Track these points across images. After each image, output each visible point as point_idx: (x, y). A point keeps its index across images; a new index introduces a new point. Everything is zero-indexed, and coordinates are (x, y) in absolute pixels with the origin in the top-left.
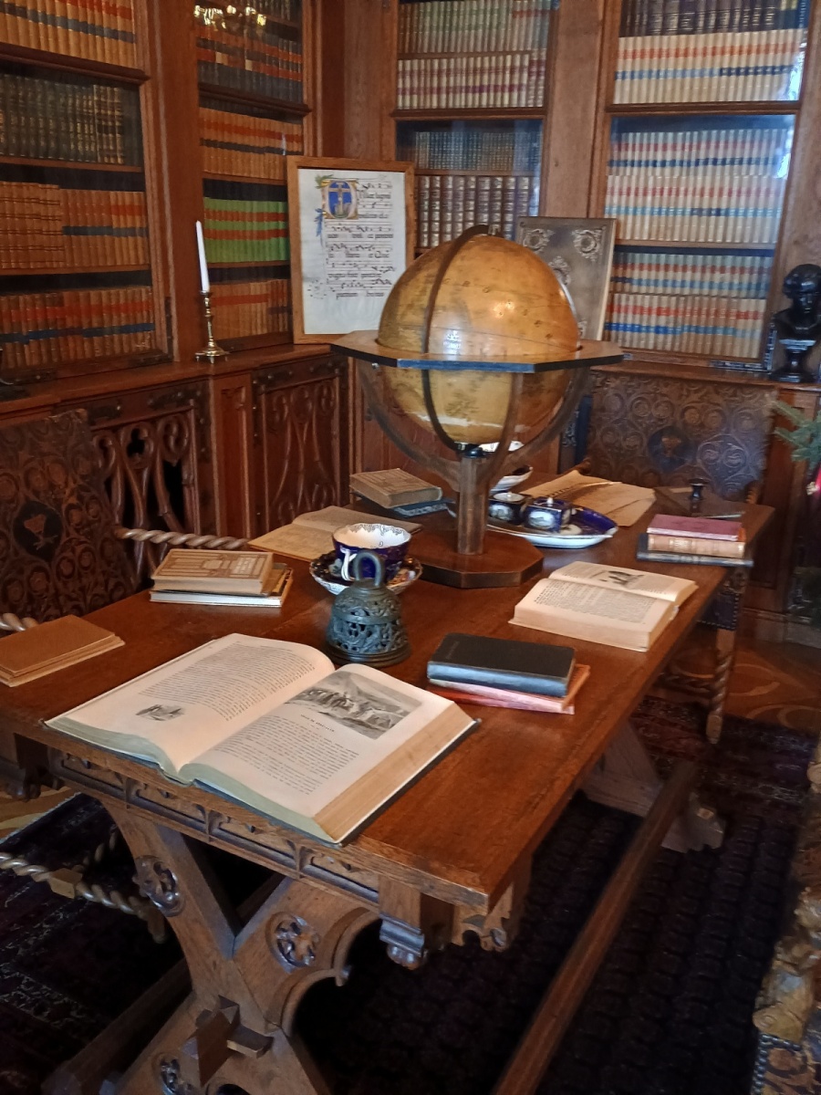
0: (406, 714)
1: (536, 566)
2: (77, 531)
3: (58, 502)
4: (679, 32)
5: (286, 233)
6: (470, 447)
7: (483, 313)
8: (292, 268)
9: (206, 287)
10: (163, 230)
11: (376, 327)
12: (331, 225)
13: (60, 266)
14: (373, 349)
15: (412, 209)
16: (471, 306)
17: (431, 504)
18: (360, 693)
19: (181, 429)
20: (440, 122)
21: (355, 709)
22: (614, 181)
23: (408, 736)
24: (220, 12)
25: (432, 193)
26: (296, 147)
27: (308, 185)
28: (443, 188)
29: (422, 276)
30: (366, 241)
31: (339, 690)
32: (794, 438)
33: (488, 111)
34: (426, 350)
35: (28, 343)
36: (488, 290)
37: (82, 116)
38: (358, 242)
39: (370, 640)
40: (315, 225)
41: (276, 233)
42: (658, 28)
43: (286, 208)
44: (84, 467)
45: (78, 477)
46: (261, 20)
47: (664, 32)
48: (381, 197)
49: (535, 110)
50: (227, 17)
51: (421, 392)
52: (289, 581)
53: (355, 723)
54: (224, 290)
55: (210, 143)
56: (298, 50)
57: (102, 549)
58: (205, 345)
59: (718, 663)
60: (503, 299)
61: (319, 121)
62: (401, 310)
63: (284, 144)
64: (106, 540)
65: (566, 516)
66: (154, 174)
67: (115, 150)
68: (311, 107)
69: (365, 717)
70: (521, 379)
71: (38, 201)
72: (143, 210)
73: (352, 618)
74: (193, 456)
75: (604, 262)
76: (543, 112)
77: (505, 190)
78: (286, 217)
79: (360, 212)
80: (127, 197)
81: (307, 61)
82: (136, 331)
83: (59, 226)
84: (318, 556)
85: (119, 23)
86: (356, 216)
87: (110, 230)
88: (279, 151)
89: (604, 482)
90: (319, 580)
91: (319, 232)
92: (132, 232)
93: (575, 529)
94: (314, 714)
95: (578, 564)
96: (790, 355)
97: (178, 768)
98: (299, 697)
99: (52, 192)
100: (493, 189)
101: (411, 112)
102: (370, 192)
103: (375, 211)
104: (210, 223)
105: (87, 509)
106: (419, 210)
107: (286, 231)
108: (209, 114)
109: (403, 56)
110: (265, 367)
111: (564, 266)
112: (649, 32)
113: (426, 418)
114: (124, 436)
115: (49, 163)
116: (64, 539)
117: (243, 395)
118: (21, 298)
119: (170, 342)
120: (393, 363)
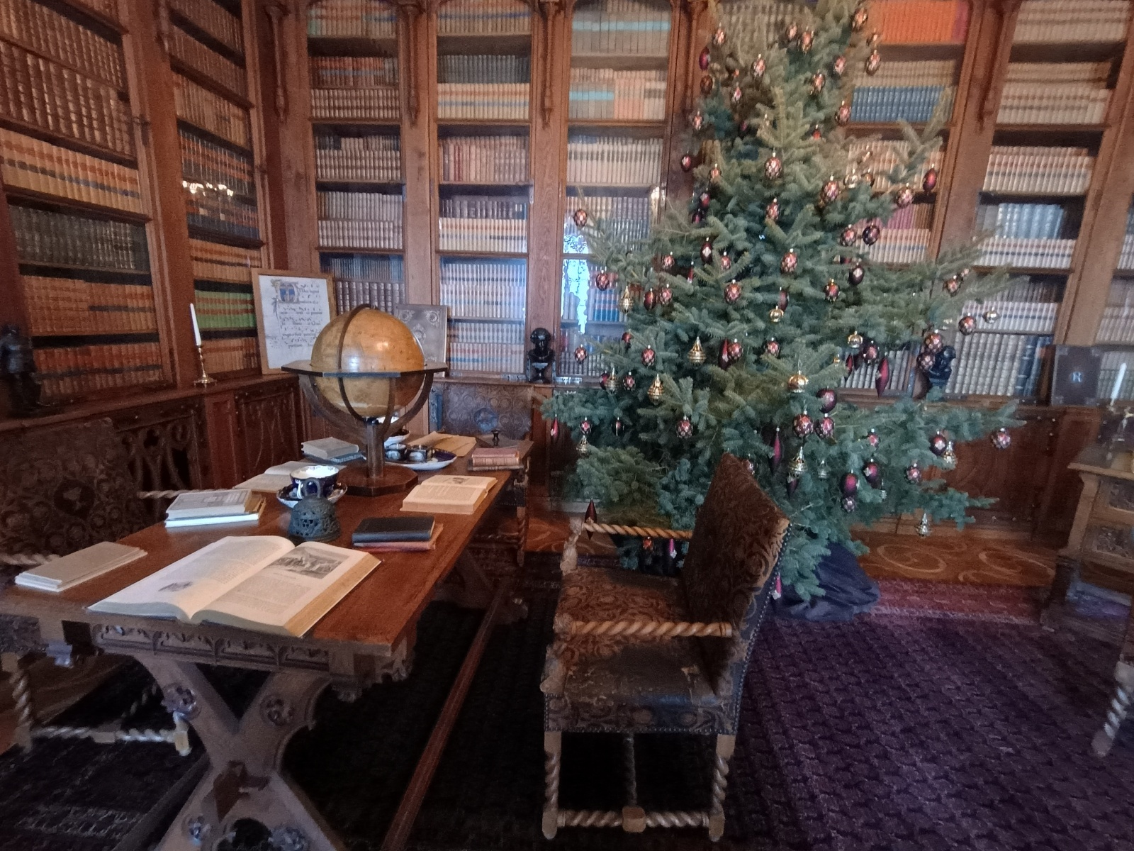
0: (340, 563)
1: (414, 479)
2: (107, 497)
3: (91, 479)
4: (469, 217)
5: (253, 311)
6: (371, 420)
7: (370, 348)
8: (259, 331)
9: (199, 341)
10: (166, 309)
11: (309, 358)
12: (282, 307)
13: (86, 329)
14: (309, 369)
15: (333, 299)
16: (363, 345)
17: (353, 455)
18: (311, 556)
19: (184, 428)
20: (347, 255)
21: (308, 565)
22: (444, 287)
23: (342, 574)
24: (201, 186)
25: (344, 291)
26: (256, 263)
27: (266, 285)
28: (350, 288)
29: (334, 329)
30: (305, 315)
31: (298, 557)
32: (542, 408)
33: (372, 249)
34: (340, 367)
35: (63, 380)
36: (373, 336)
37: (102, 239)
38: (301, 316)
39: (316, 528)
40: (272, 307)
41: (247, 311)
42: (458, 214)
43: (252, 297)
44: (110, 454)
45: (106, 462)
46: (230, 193)
47: (461, 216)
48: (313, 292)
49: (398, 250)
50: (206, 189)
51: (338, 389)
52: (264, 505)
53: (308, 572)
54: (211, 344)
55: (197, 259)
56: (255, 209)
57: (127, 507)
58: (200, 376)
59: (519, 524)
60: (381, 341)
61: (271, 250)
62: (323, 347)
63: (249, 262)
64: (130, 501)
65: (429, 453)
66: (158, 276)
67: (128, 261)
68: (265, 241)
69: (314, 569)
70: (394, 381)
71: (68, 289)
72: (151, 297)
73: (304, 517)
74: (195, 444)
75: (443, 325)
76: (404, 251)
77: (385, 290)
78: (252, 302)
79: (301, 299)
80: (139, 289)
81: (261, 216)
82: (148, 370)
83: (85, 306)
84: (282, 488)
85: (128, 187)
86: (298, 302)
87: (126, 308)
88: (246, 265)
89: (449, 436)
90: (282, 500)
91: (275, 310)
92: (143, 310)
93: (435, 460)
94: (283, 571)
95: (436, 477)
96: (537, 371)
97: (190, 617)
98: (272, 564)
99: (80, 284)
100: (379, 290)
101: (328, 248)
102: (306, 289)
103: (310, 300)
104: (201, 305)
105: (115, 482)
106: (337, 298)
107: (252, 308)
108: (196, 243)
109: (320, 218)
110: (242, 388)
111: (422, 329)
112: (454, 216)
113: (343, 405)
114: (142, 436)
115: (78, 266)
116: (96, 502)
117: (229, 406)
118: (56, 351)
119: (174, 375)
120: (320, 375)
